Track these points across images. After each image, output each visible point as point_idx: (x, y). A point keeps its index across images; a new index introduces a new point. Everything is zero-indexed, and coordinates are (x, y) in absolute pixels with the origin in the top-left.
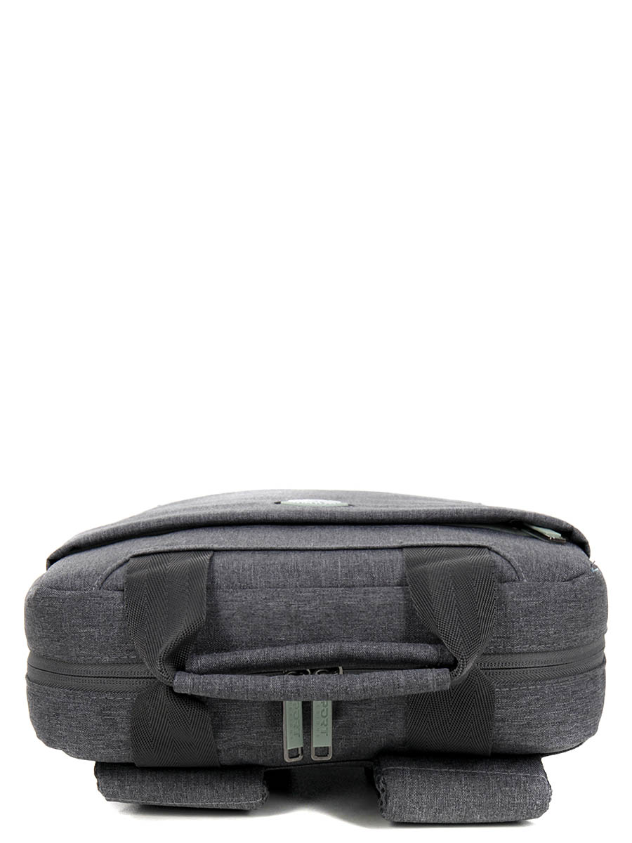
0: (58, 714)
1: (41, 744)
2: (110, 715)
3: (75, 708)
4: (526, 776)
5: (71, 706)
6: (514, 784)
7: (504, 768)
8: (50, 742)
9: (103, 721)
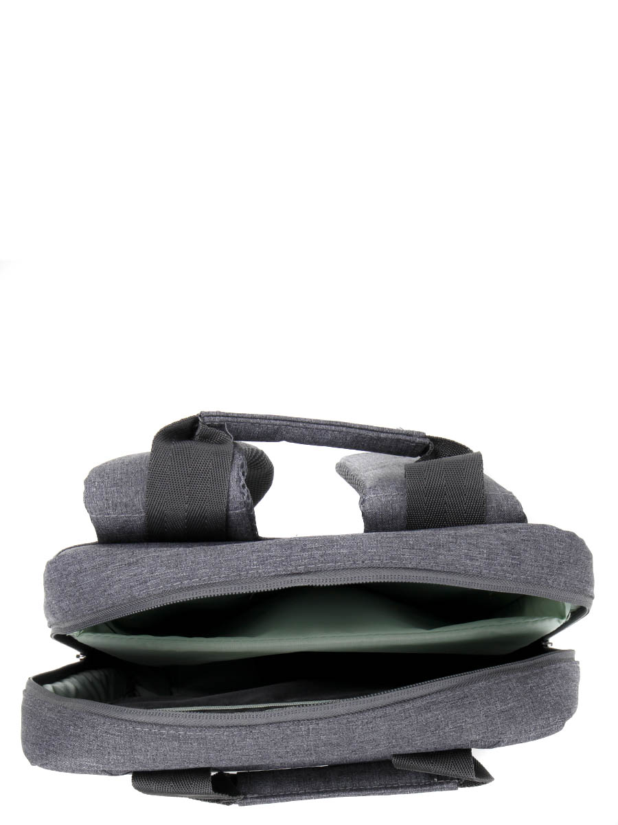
0: (560, 564)
1: (580, 535)
2: (513, 559)
3: (543, 569)
4: (108, 514)
5: (546, 570)
6: (118, 505)
7: (130, 521)
8: (572, 536)
9: (519, 554)
